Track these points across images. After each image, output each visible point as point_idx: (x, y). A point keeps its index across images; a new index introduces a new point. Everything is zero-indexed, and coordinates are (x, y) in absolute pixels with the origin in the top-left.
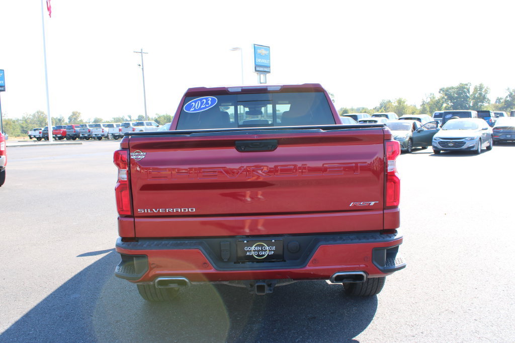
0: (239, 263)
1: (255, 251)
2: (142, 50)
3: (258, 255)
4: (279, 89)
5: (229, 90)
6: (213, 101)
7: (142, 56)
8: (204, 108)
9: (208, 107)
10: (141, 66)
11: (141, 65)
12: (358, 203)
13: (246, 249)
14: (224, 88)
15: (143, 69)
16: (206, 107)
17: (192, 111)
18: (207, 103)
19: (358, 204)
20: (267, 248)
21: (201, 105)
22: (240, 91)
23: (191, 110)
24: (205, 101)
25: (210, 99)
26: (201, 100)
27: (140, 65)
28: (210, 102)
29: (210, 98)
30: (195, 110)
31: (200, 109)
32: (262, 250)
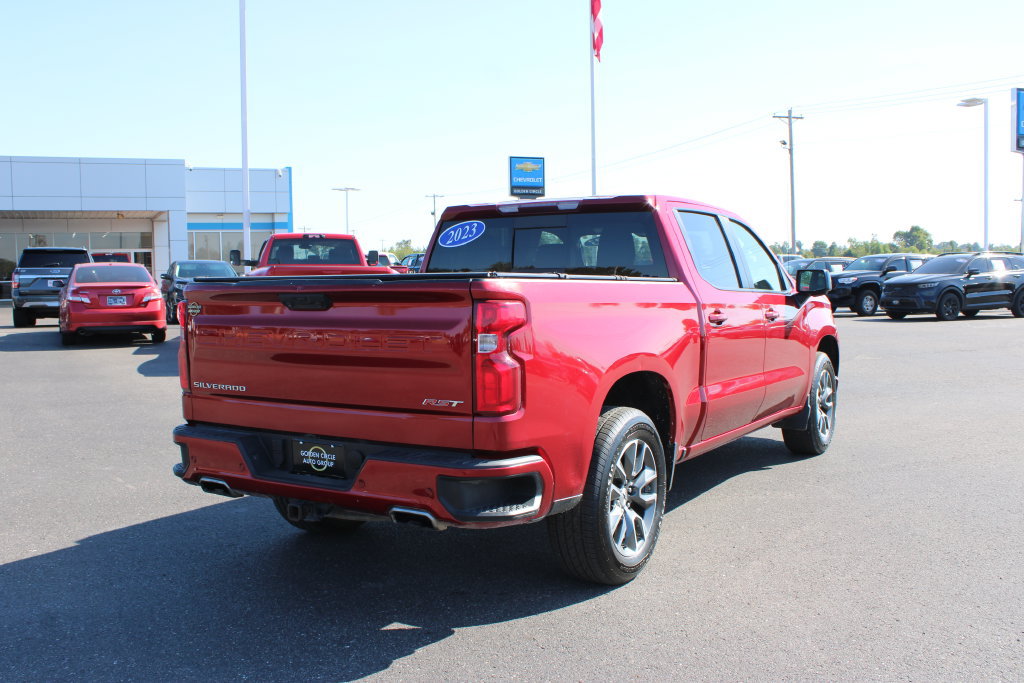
0: (295, 473)
1: (312, 458)
2: (790, 112)
3: (316, 466)
4: (575, 208)
5: (500, 209)
6: (479, 228)
7: (790, 125)
8: (466, 240)
9: (473, 238)
10: (789, 145)
11: (788, 142)
12: (432, 400)
13: (303, 454)
15: (791, 151)
16: (469, 238)
17: (449, 244)
18: (471, 232)
19: (432, 402)
20: (326, 456)
21: (462, 236)
22: (517, 210)
23: (449, 242)
24: (468, 227)
25: (476, 225)
26: (462, 226)
27: (784, 143)
28: (474, 230)
29: (475, 223)
30: (454, 243)
31: (461, 241)
32: (320, 459)
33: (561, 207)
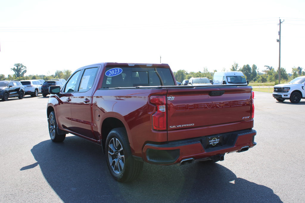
0: (207, 148)
1: (213, 142)
4: (151, 66)
5: (128, 65)
6: (120, 70)
8: (116, 74)
9: (118, 74)
13: (210, 141)
14: (126, 63)
16: (117, 74)
18: (117, 72)
21: (114, 73)
22: (134, 65)
23: (109, 75)
24: (116, 70)
26: (114, 70)
28: (119, 71)
29: (119, 69)
30: (112, 75)
31: (114, 75)
33: (147, 65)
